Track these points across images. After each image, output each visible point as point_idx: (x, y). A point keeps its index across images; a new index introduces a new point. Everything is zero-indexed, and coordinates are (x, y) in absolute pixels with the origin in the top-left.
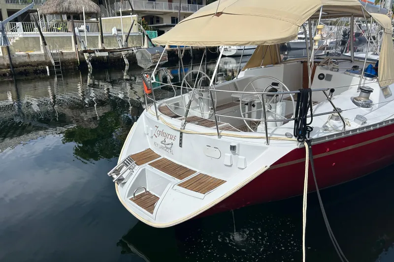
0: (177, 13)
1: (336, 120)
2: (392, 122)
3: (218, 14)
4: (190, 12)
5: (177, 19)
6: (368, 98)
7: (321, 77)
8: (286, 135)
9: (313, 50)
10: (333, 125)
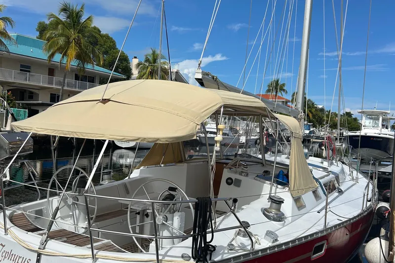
0: (59, 89)
1: (244, 236)
2: (305, 240)
3: (105, 101)
4: (77, 90)
5: (58, 97)
6: (279, 210)
7: (230, 181)
8: (182, 257)
9: (215, 152)
10: (241, 243)
